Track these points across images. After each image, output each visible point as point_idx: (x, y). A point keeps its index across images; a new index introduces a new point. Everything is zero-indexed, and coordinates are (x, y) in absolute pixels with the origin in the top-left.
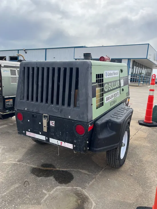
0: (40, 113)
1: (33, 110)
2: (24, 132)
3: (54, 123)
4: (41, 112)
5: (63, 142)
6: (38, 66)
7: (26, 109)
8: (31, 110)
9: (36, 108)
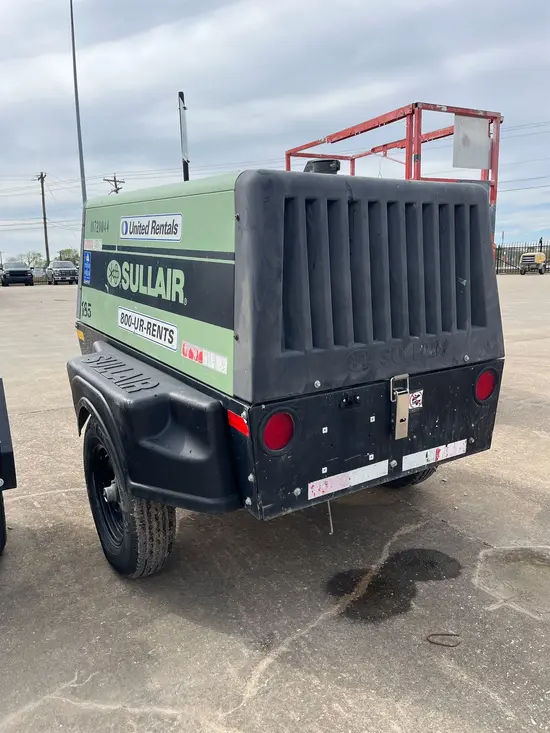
0: (377, 378)
1: (348, 378)
2: (298, 491)
3: (420, 398)
4: (381, 375)
5: (442, 448)
6: (356, 197)
7: (318, 384)
8: (340, 380)
9: (360, 367)
